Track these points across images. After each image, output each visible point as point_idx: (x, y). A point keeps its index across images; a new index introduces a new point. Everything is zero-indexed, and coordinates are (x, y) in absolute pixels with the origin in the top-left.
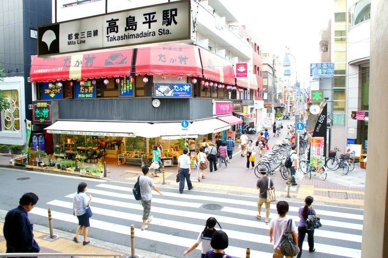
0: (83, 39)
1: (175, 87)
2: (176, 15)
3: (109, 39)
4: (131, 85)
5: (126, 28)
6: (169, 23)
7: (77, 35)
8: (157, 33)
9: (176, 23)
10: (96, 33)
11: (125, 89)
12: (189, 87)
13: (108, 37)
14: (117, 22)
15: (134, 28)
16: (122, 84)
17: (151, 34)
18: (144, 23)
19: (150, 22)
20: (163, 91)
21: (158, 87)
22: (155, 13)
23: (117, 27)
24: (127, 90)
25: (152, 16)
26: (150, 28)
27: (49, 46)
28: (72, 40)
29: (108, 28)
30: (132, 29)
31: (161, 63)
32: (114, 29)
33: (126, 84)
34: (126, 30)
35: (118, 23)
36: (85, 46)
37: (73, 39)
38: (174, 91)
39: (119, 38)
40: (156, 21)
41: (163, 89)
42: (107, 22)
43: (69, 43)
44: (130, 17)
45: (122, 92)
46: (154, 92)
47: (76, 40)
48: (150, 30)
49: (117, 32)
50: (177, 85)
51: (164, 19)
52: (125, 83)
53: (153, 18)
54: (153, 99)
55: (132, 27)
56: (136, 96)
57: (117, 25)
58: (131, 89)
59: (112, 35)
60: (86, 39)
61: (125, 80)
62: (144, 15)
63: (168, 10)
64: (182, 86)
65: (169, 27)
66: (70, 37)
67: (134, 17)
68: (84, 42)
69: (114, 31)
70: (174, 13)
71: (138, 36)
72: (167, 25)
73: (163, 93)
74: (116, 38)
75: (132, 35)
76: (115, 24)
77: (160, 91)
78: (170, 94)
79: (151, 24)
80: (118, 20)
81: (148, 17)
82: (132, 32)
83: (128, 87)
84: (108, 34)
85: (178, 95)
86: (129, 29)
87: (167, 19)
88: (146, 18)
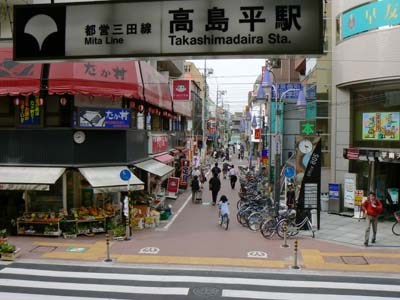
0: (118, 37)
1: (108, 113)
2: (299, 15)
3: (175, 41)
4: (37, 109)
5: (207, 26)
6: (287, 27)
7: (104, 29)
8: (266, 39)
9: (298, 27)
10: (146, 29)
11: (27, 114)
12: (127, 113)
13: (172, 37)
14: (190, 14)
15: (223, 26)
16: (22, 107)
17: (255, 40)
18: (241, 21)
19: (252, 22)
20: (90, 118)
21: (84, 113)
22: (262, 8)
23: (191, 22)
24: (30, 116)
25: (256, 12)
26: (252, 29)
27: (40, 44)
28: (94, 36)
29: (172, 23)
30: (219, 28)
31: (87, 77)
32: (185, 26)
33: (29, 107)
34: (207, 29)
35: (191, 16)
36: (121, 48)
37: (97, 34)
38: (107, 120)
39: (194, 41)
40: (263, 21)
41: (90, 115)
42: (170, 12)
43: (87, 42)
44: (215, 9)
45: (22, 120)
46: (78, 121)
47: (103, 38)
48: (253, 34)
49: (190, 30)
50: (111, 110)
51: (277, 19)
52: (27, 104)
53: (258, 15)
54: (76, 131)
55: (220, 26)
56: (45, 126)
57: (190, 18)
58: (38, 114)
59: (180, 34)
60: (125, 36)
61: (27, 100)
62: (242, 8)
63: (286, 7)
64: (117, 111)
65: (286, 33)
66: (90, 30)
67: (222, 11)
68: (121, 41)
69: (185, 29)
70: (294, 11)
71: (230, 41)
72: (284, 29)
73: (91, 123)
74: (189, 41)
75: (220, 39)
76: (187, 17)
77: (86, 119)
78: (100, 124)
79: (256, 24)
80: (192, 11)
81: (248, 12)
82: (219, 34)
83: (32, 111)
84: (172, 31)
85: (111, 125)
86: (214, 28)
87: (282, 19)
88: (245, 14)
